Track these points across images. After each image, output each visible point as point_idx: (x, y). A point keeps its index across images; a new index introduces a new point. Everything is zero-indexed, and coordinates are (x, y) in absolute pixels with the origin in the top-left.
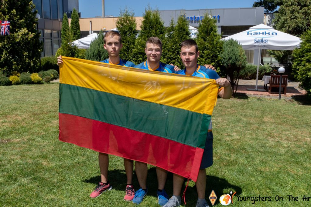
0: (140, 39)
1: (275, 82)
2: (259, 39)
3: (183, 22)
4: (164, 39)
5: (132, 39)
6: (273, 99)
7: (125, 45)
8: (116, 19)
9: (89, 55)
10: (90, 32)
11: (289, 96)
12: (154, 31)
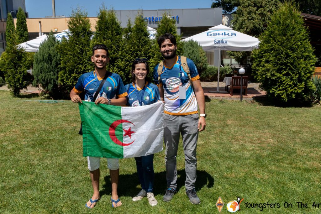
0: (95, 40)
1: (236, 84)
2: (219, 40)
3: (140, 23)
4: (121, 40)
5: (86, 41)
6: (235, 101)
7: (78, 48)
8: (68, 20)
9: (38, 59)
10: (40, 34)
11: (250, 97)
12: (110, 31)
